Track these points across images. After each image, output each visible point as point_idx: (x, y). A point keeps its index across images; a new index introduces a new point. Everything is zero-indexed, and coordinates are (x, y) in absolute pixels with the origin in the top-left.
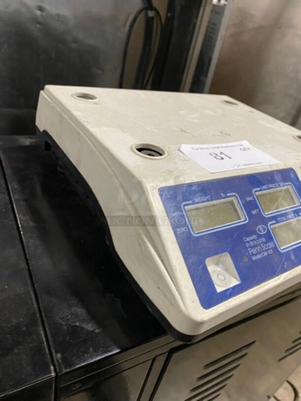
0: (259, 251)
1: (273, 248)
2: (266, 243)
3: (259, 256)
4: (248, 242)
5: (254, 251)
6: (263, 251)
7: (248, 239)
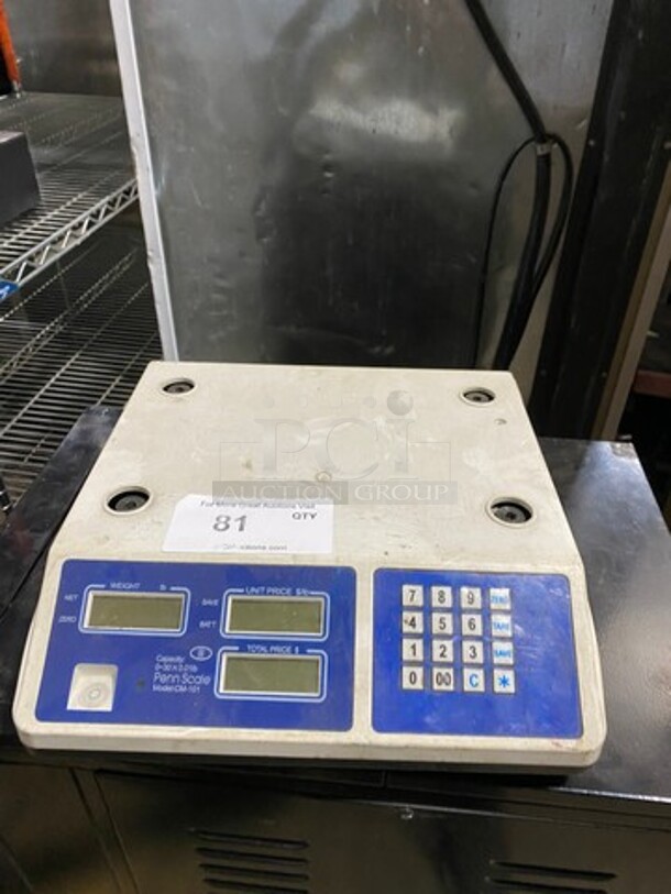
0: (173, 681)
1: (202, 686)
2: (195, 674)
3: (168, 689)
4: (162, 664)
5: (164, 678)
6: (180, 683)
7: (164, 659)
